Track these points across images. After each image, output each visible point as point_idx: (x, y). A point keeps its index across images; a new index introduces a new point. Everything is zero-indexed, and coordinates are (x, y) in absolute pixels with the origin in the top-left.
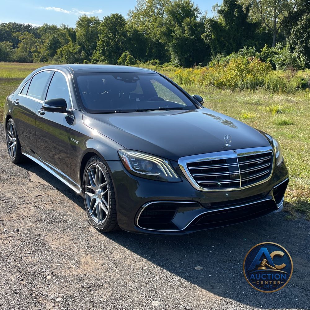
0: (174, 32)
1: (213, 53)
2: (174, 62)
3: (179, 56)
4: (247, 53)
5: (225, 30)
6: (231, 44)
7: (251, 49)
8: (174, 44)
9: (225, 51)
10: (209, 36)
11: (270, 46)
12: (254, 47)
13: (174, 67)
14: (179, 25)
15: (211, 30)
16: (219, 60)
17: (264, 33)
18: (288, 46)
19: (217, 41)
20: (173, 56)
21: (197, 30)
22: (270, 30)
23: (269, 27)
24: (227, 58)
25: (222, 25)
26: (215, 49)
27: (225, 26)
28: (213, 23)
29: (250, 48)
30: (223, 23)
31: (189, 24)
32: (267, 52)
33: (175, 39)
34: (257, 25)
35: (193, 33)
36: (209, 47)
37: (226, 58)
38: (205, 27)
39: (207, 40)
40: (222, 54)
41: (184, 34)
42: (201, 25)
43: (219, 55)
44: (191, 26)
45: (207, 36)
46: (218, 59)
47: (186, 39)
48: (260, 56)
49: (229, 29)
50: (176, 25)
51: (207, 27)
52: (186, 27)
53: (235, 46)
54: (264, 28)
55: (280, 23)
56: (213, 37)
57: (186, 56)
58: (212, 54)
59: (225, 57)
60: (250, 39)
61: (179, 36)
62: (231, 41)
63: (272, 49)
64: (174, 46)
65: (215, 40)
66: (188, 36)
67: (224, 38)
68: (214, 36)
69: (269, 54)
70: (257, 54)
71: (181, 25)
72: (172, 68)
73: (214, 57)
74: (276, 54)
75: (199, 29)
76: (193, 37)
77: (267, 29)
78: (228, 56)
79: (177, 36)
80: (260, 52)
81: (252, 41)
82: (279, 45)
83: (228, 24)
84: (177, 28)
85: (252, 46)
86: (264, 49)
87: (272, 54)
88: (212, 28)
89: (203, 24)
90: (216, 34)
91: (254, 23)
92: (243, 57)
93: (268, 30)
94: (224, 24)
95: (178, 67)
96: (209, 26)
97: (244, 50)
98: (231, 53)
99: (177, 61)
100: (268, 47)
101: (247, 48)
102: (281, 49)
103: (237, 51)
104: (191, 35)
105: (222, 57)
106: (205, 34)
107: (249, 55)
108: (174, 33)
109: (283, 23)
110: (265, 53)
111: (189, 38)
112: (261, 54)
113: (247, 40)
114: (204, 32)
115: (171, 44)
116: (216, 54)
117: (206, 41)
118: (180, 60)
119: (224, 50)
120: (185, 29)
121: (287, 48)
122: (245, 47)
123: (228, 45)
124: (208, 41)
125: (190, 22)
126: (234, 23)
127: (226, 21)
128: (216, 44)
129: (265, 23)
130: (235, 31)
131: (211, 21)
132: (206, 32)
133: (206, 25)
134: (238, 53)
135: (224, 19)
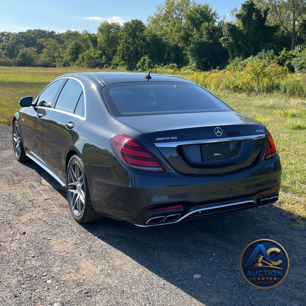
0: (192, 36)
1: (231, 56)
2: (192, 65)
3: (197, 59)
4: (265, 56)
5: (243, 34)
6: (249, 47)
7: (269, 52)
8: (192, 48)
9: (242, 54)
10: (227, 40)
11: (289, 49)
12: (272, 51)
13: (192, 71)
14: (197, 30)
15: (229, 34)
16: (236, 64)
17: (283, 37)
19: (234, 45)
20: (191, 60)
21: (214, 34)
22: (289, 33)
23: (287, 30)
24: (245, 62)
25: (240, 29)
26: (233, 52)
27: (243, 30)
28: (231, 27)
29: (268, 51)
30: (241, 27)
31: (207, 29)
32: (285, 55)
33: (193, 43)
34: (275, 28)
35: (211, 37)
36: (226, 50)
37: (244, 62)
38: (223, 31)
39: (225, 44)
40: (240, 57)
41: (202, 38)
42: (219, 30)
43: (237, 59)
44: (209, 31)
45: (225, 40)
46: (235, 62)
47: (204, 43)
48: (278, 59)
49: (247, 33)
50: (195, 30)
51: (225, 31)
52: (204, 31)
53: (253, 49)
54: (283, 32)
55: (299, 26)
56: (231, 41)
57: (204, 60)
58: (230, 58)
59: (243, 60)
60: (269, 42)
61: (197, 40)
62: (249, 44)
63: (290, 52)
64: (191, 50)
66: (206, 40)
67: (242, 42)
68: (232, 39)
69: (287, 57)
70: (275, 57)
71: (199, 30)
72: (190, 71)
73: (231, 61)
74: (295, 57)
75: (217, 34)
76: (211, 41)
78: (245, 60)
79: (195, 40)
80: (278, 55)
81: (270, 44)
82: (297, 48)
83: (246, 28)
84: (195, 32)
85: (270, 50)
86: (283, 52)
87: (291, 57)
88: (230, 32)
89: (221, 28)
90: (234, 38)
91: (273, 27)
92: (261, 60)
93: (287, 33)
94: (242, 28)
95: (196, 70)
96: (227, 31)
97: (262, 53)
98: (249, 56)
99: (194, 65)
100: (286, 50)
101: (265, 52)
102: (300, 52)
103: (255, 54)
104: (209, 39)
105: (240, 60)
106: (223, 38)
107: (267, 58)
108: (192, 38)
109: (302, 26)
110: (283, 56)
111: (207, 42)
112: (280, 57)
113: (266, 43)
114: (222, 36)
115: (189, 48)
116: (234, 58)
117: (223, 45)
118: (198, 64)
119: (242, 53)
120: (203, 33)
122: (263, 50)
123: (246, 48)
124: (226, 44)
125: (208, 27)
126: (253, 26)
127: (244, 25)
128: (234, 47)
129: (284, 27)
130: (253, 34)
131: (229, 25)
132: (224, 36)
133: (224, 29)
134: (256, 56)
135: (242, 23)
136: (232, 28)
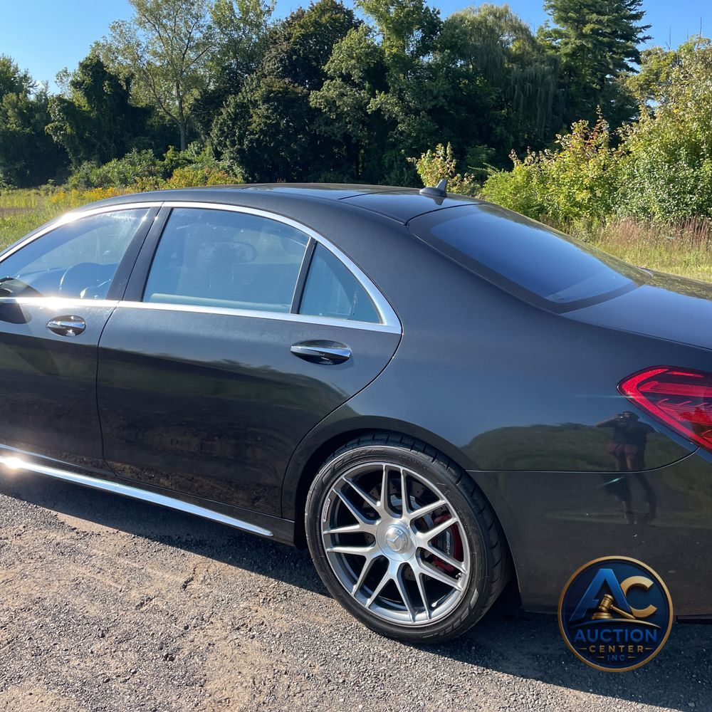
1: (73, 160)
3: (3, 165)
4: (140, 160)
5: (90, 119)
6: (105, 144)
7: (146, 153)
9: (96, 156)
10: (61, 128)
11: (178, 149)
12: (150, 151)
15: (63, 118)
16: (87, 174)
17: (164, 127)
18: (208, 149)
19: (77, 139)
21: (32, 117)
22: (173, 120)
23: (170, 115)
24: (104, 170)
25: (83, 109)
26: (76, 152)
27: (90, 112)
28: (66, 104)
29: (144, 151)
30: (84, 106)
31: (15, 106)
32: (174, 158)
34: (148, 111)
35: (27, 123)
36: (63, 149)
37: (101, 170)
38: (51, 111)
39: (58, 136)
40: (92, 162)
41: (7, 123)
42: (40, 109)
43: (86, 165)
44: (20, 110)
45: (56, 129)
46: (85, 171)
47: (14, 133)
48: (163, 166)
49: (98, 118)
51: (55, 112)
52: (9, 111)
53: (114, 148)
54: (162, 118)
55: (190, 109)
56: (69, 130)
57: (18, 166)
58: (71, 162)
59: (99, 168)
60: (139, 135)
62: (105, 138)
63: (182, 154)
65: (74, 137)
67: (91, 133)
68: (71, 128)
69: (178, 163)
70: (158, 162)
73: (76, 168)
74: (190, 162)
75: (37, 116)
76: (27, 130)
77: (168, 118)
78: (104, 167)
80: (163, 159)
81: (144, 139)
82: (193, 147)
83: (94, 108)
85: (146, 149)
86: (169, 154)
87: (184, 164)
88: (64, 113)
89: (44, 106)
90: (75, 125)
91: (142, 109)
92: (133, 167)
93: (169, 121)
94: (86, 108)
95: (4, 187)
96: (59, 111)
97: (134, 155)
98: (110, 160)
100: (175, 150)
101: (138, 152)
102: (198, 153)
103: (120, 156)
104: (24, 126)
105: (92, 168)
106: (52, 125)
107: (144, 163)
109: (195, 108)
110: (172, 160)
111: (19, 131)
112: (165, 162)
113: (135, 137)
114: (49, 121)
116: (80, 163)
117: (55, 139)
118: (6, 174)
119: (94, 154)
120: (9, 114)
121: (207, 152)
122: (134, 150)
123: (100, 146)
124: (61, 137)
125: (18, 102)
126: (106, 106)
127: (89, 101)
128: (77, 143)
129: (164, 109)
130: (110, 120)
131: (60, 99)
132: (53, 122)
133: (51, 107)
134: (124, 161)
135: (86, 99)
136: (68, 108)
